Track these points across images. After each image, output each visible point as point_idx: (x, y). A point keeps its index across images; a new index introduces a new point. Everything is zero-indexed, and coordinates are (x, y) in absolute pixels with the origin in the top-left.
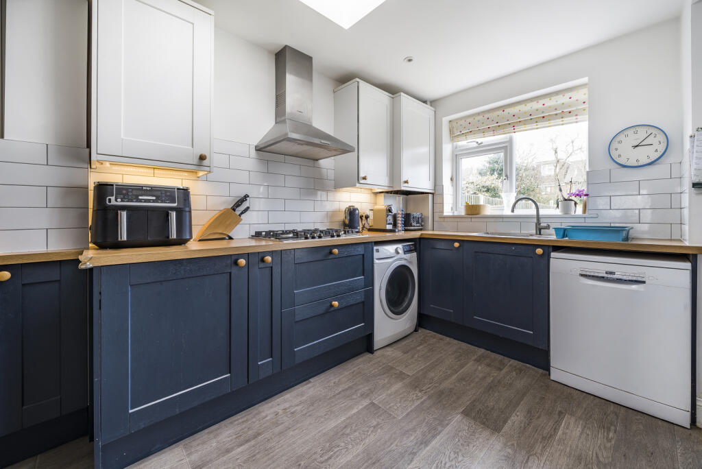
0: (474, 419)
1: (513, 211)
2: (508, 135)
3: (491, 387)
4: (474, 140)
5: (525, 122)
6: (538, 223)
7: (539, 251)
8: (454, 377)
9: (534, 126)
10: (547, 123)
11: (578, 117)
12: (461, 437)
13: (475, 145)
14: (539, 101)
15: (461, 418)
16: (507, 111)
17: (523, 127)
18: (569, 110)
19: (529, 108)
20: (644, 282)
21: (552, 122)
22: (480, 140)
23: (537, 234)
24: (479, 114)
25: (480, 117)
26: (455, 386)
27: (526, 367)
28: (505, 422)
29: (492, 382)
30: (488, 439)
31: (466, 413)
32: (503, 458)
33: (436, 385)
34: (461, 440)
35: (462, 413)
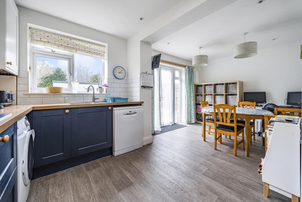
0: (124, 188)
1: (88, 92)
2: (72, 53)
3: (109, 174)
4: (51, 48)
5: (82, 50)
6: (94, 97)
7: (110, 108)
8: (93, 184)
9: (86, 53)
10: (90, 55)
11: (102, 57)
12: (132, 198)
13: (50, 51)
14: (88, 44)
15: (121, 193)
16: (72, 41)
17: (80, 52)
18: (99, 53)
19: (84, 45)
20: (136, 113)
21: (93, 55)
22: (54, 50)
23: (93, 102)
24: (55, 34)
25: (56, 37)
26: (100, 186)
27: (103, 158)
28: (129, 179)
29: (105, 172)
30: (136, 189)
31: (119, 190)
32: (145, 188)
33: (93, 195)
34: (133, 199)
35: (118, 192)
